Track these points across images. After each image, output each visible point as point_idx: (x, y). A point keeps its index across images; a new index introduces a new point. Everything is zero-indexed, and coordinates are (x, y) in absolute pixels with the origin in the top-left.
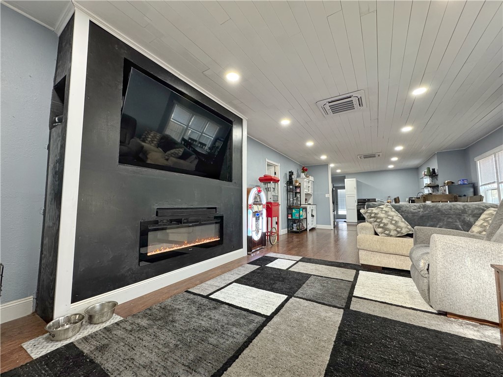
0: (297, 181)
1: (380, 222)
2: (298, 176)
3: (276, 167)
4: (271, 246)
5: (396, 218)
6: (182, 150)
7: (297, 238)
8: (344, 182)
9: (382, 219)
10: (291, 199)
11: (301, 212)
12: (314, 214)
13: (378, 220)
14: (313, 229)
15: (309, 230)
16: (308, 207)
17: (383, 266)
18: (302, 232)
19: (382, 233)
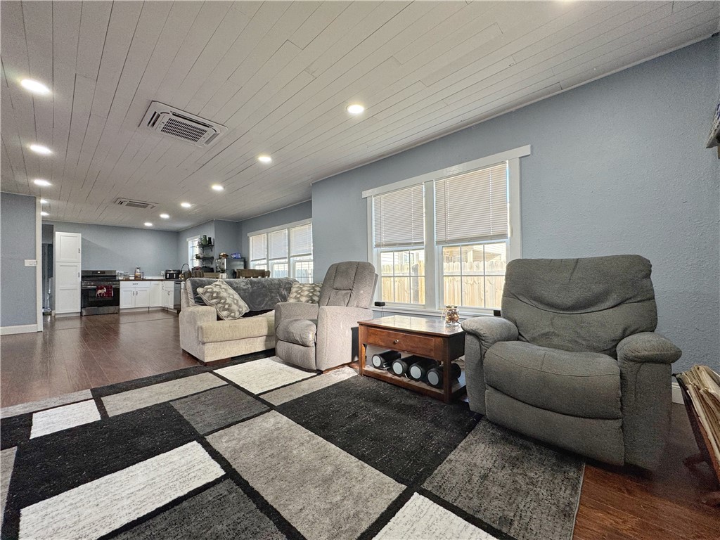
1: (224, 303)
5: (234, 297)
9: (225, 299)
13: (222, 301)
17: (233, 356)
19: (228, 317)
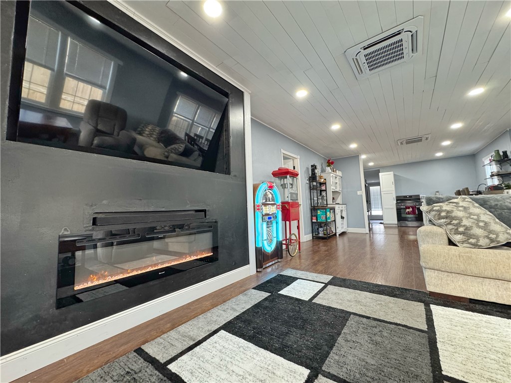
0: (321, 176)
1: (459, 225)
2: (323, 171)
3: (295, 160)
4: (289, 258)
5: (483, 218)
6: (183, 146)
7: (324, 246)
8: (378, 177)
9: (461, 220)
10: (315, 199)
11: (328, 213)
12: (344, 215)
13: (455, 222)
14: (343, 234)
15: (339, 235)
16: (337, 207)
17: (472, 297)
18: (330, 237)
19: (463, 242)
